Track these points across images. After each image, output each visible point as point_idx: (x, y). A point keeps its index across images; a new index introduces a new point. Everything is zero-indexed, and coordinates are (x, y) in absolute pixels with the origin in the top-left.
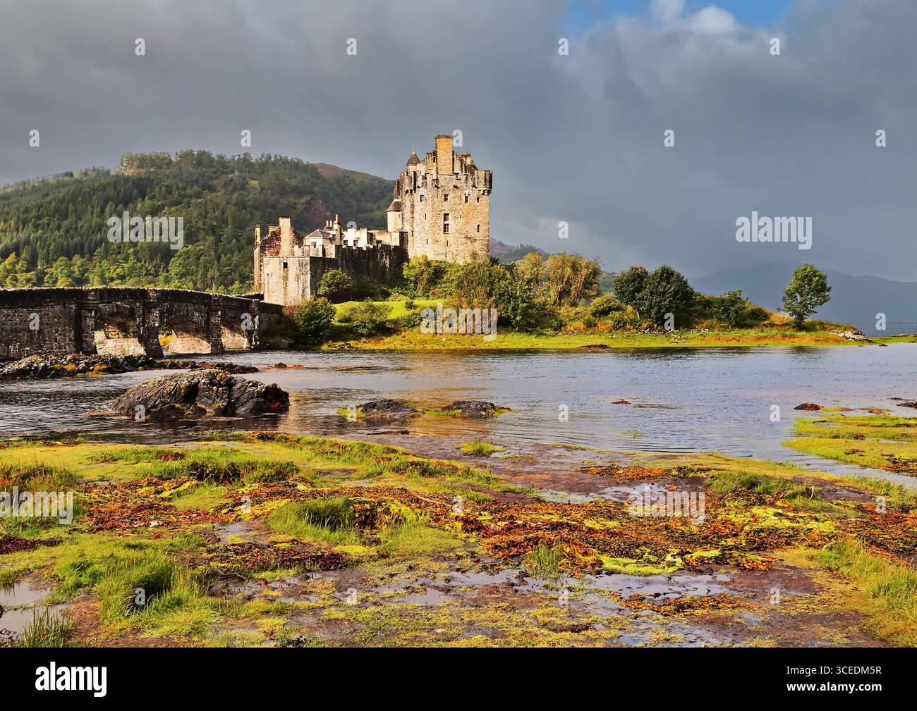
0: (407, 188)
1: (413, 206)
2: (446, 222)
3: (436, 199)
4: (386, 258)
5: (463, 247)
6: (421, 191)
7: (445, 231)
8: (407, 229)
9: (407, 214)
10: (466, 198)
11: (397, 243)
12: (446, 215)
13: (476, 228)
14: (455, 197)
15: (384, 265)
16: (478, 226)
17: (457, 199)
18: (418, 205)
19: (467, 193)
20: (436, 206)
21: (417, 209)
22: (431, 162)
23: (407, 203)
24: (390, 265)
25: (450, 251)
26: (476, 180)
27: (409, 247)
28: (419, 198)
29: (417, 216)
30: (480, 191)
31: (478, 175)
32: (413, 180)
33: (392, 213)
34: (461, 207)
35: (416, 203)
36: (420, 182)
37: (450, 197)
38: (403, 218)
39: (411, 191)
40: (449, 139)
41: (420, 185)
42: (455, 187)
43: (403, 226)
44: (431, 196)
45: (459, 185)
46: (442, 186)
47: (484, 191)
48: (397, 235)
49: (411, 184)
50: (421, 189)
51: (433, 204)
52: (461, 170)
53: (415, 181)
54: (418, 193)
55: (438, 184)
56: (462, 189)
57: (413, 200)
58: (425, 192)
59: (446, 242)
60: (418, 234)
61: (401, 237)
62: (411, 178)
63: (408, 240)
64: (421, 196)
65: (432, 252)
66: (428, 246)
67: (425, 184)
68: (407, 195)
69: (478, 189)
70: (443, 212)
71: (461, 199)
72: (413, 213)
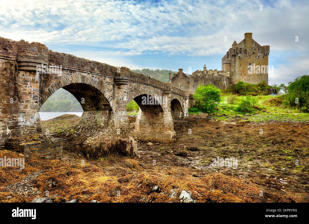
0: (234, 54)
1: (235, 61)
3: (245, 58)
4: (225, 81)
5: (256, 77)
6: (239, 55)
8: (232, 70)
9: (233, 65)
10: (259, 57)
11: (229, 75)
14: (254, 57)
15: (225, 84)
17: (254, 58)
18: (238, 60)
19: (259, 55)
20: (245, 61)
22: (243, 44)
23: (233, 60)
24: (226, 84)
25: (251, 79)
26: (263, 50)
27: (233, 78)
28: (238, 58)
29: (237, 65)
30: (265, 54)
31: (264, 48)
32: (236, 50)
33: (226, 64)
34: (256, 60)
35: (237, 60)
36: (238, 52)
37: (251, 57)
38: (231, 66)
39: (235, 55)
40: (251, 34)
41: (238, 53)
42: (253, 53)
43: (230, 69)
44: (243, 57)
45: (255, 52)
46: (248, 53)
47: (266, 54)
48: (229, 72)
49: (235, 52)
50: (239, 54)
51: (244, 60)
52: (256, 46)
53: (237, 51)
54: (237, 56)
55: (247, 52)
56: (256, 54)
57: (235, 59)
58: (240, 55)
59: (250, 75)
60: (237, 72)
61: (230, 73)
62: (235, 50)
63: (233, 75)
64: (239, 57)
65: (244, 79)
66: (241, 77)
67: (241, 52)
68: (233, 57)
69: (264, 53)
70: (249, 63)
71: (256, 57)
72: (235, 64)
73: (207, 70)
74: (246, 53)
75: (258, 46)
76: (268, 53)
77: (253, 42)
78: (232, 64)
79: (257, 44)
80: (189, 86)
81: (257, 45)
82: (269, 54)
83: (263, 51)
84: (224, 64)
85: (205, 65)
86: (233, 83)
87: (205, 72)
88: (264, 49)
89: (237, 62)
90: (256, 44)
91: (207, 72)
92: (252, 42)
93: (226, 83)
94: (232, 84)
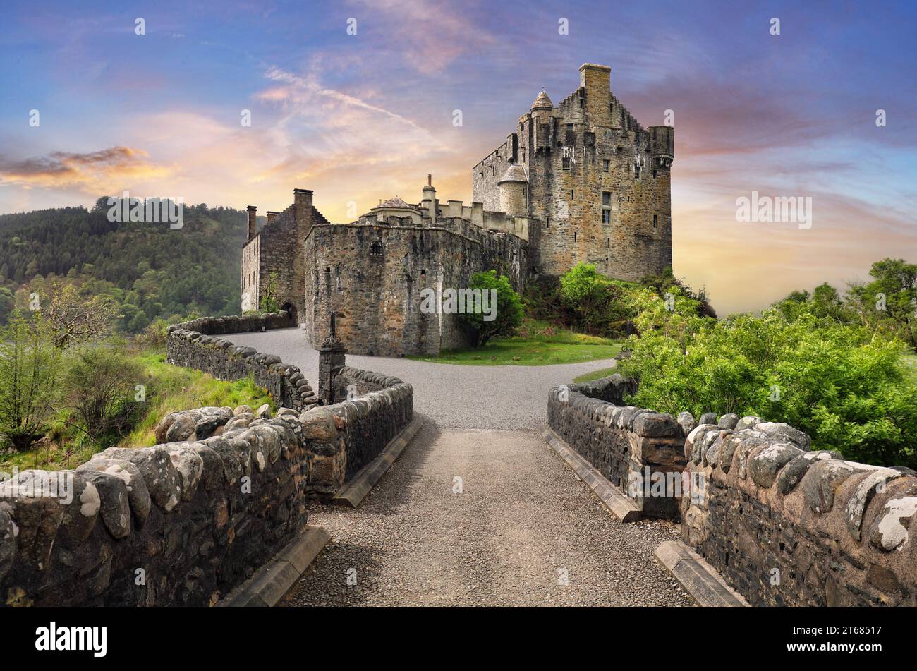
0: (544, 145)
1: (549, 176)
2: (607, 207)
3: (590, 166)
4: (516, 260)
5: (632, 251)
6: (566, 150)
7: (604, 221)
8: (539, 213)
9: (539, 190)
10: (638, 169)
11: (525, 235)
12: (607, 195)
13: (652, 219)
14: (619, 166)
15: (515, 271)
16: (655, 217)
17: (622, 170)
18: (559, 174)
19: (638, 161)
20: (590, 178)
21: (559, 181)
22: (576, 106)
23: (540, 171)
24: (521, 272)
25: (612, 256)
26: (652, 142)
27: (542, 245)
28: (560, 163)
29: (557, 193)
30: (658, 160)
31: (655, 133)
32: (552, 131)
33: (512, 186)
34: (629, 182)
35: (555, 172)
36: (562, 136)
37: (612, 165)
38: (530, 197)
39: (548, 149)
40: (607, 71)
41: (562, 141)
42: (619, 149)
43: (531, 208)
44: (582, 160)
45: (625, 146)
46: (600, 146)
47: (665, 159)
48: (525, 222)
49: (548, 138)
50: (565, 148)
51: (585, 175)
52: (623, 125)
53: (555, 133)
54: (558, 155)
55: (594, 140)
56: (630, 154)
57: (550, 166)
58: (571, 153)
59: (606, 241)
60: (558, 224)
61: (530, 227)
62: (546, 127)
63: (540, 234)
64: (566, 160)
65: (585, 256)
66: (577, 245)
67: (571, 139)
68: (540, 156)
69: (657, 156)
70: (602, 189)
71: (629, 170)
72: (549, 187)
73: (440, 203)
74: (594, 149)
75: (629, 126)
76: (671, 157)
77: (614, 107)
78: (538, 186)
79: (629, 116)
80: (379, 278)
81: (626, 120)
82: (672, 160)
83: (652, 145)
84: (500, 184)
85: (430, 176)
86: (541, 268)
87: (431, 207)
88: (655, 138)
89: (556, 180)
90: (623, 116)
91: (438, 212)
92: (611, 105)
93: (521, 267)
94: (536, 276)
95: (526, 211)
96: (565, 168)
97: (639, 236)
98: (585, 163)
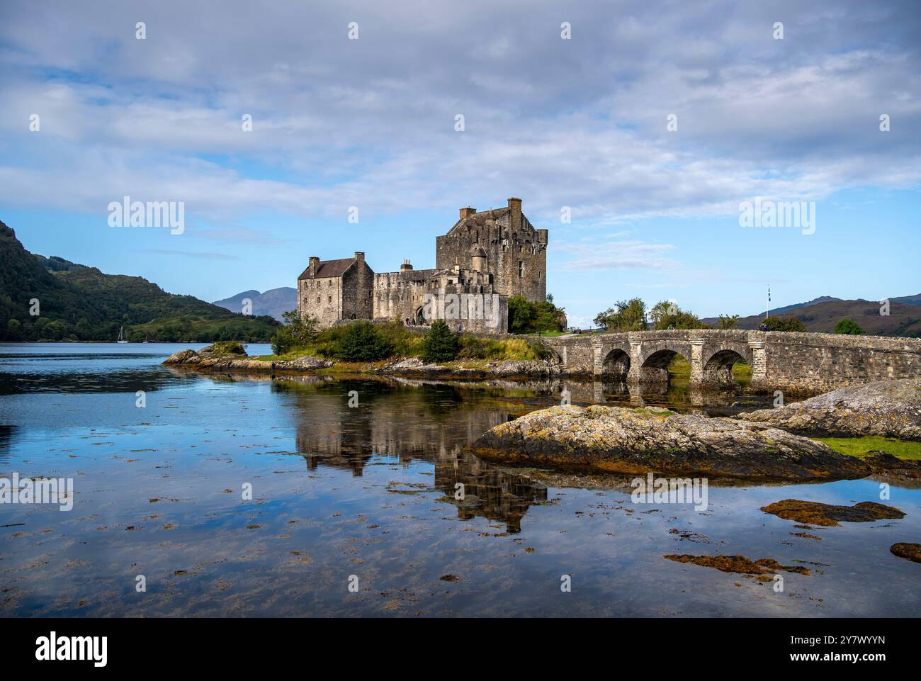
0: (495, 239)
1: (497, 253)
2: (521, 269)
5: (530, 289)
6: (505, 242)
7: (519, 276)
8: (492, 271)
9: (492, 260)
10: (533, 250)
12: (521, 263)
13: (539, 274)
14: (526, 249)
16: (540, 272)
18: (501, 253)
19: (534, 246)
21: (501, 256)
22: (506, 219)
23: (492, 251)
28: (502, 247)
29: (500, 262)
30: (541, 245)
31: (540, 233)
32: (498, 232)
33: (480, 258)
34: (530, 256)
35: (499, 252)
36: (503, 235)
37: (523, 249)
38: (488, 263)
39: (497, 241)
40: (520, 201)
41: (503, 237)
42: (526, 241)
43: (489, 269)
44: (511, 246)
45: (529, 239)
46: (519, 239)
47: (544, 245)
48: (487, 277)
49: (497, 236)
51: (513, 254)
52: (526, 227)
53: (500, 233)
54: (501, 244)
55: (516, 237)
56: (530, 243)
57: (497, 249)
58: (507, 243)
59: (520, 285)
60: (500, 277)
61: (489, 279)
63: (493, 281)
64: (504, 246)
66: (509, 287)
67: (507, 237)
68: (492, 244)
69: (541, 243)
70: (519, 260)
71: (530, 250)
72: (496, 259)
74: (516, 241)
75: (531, 229)
77: (522, 219)
78: (491, 258)
79: (528, 223)
81: (527, 225)
82: (547, 245)
83: (539, 238)
88: (539, 235)
90: (526, 223)
95: (486, 270)
96: (504, 249)
97: (534, 282)
98: (513, 248)
